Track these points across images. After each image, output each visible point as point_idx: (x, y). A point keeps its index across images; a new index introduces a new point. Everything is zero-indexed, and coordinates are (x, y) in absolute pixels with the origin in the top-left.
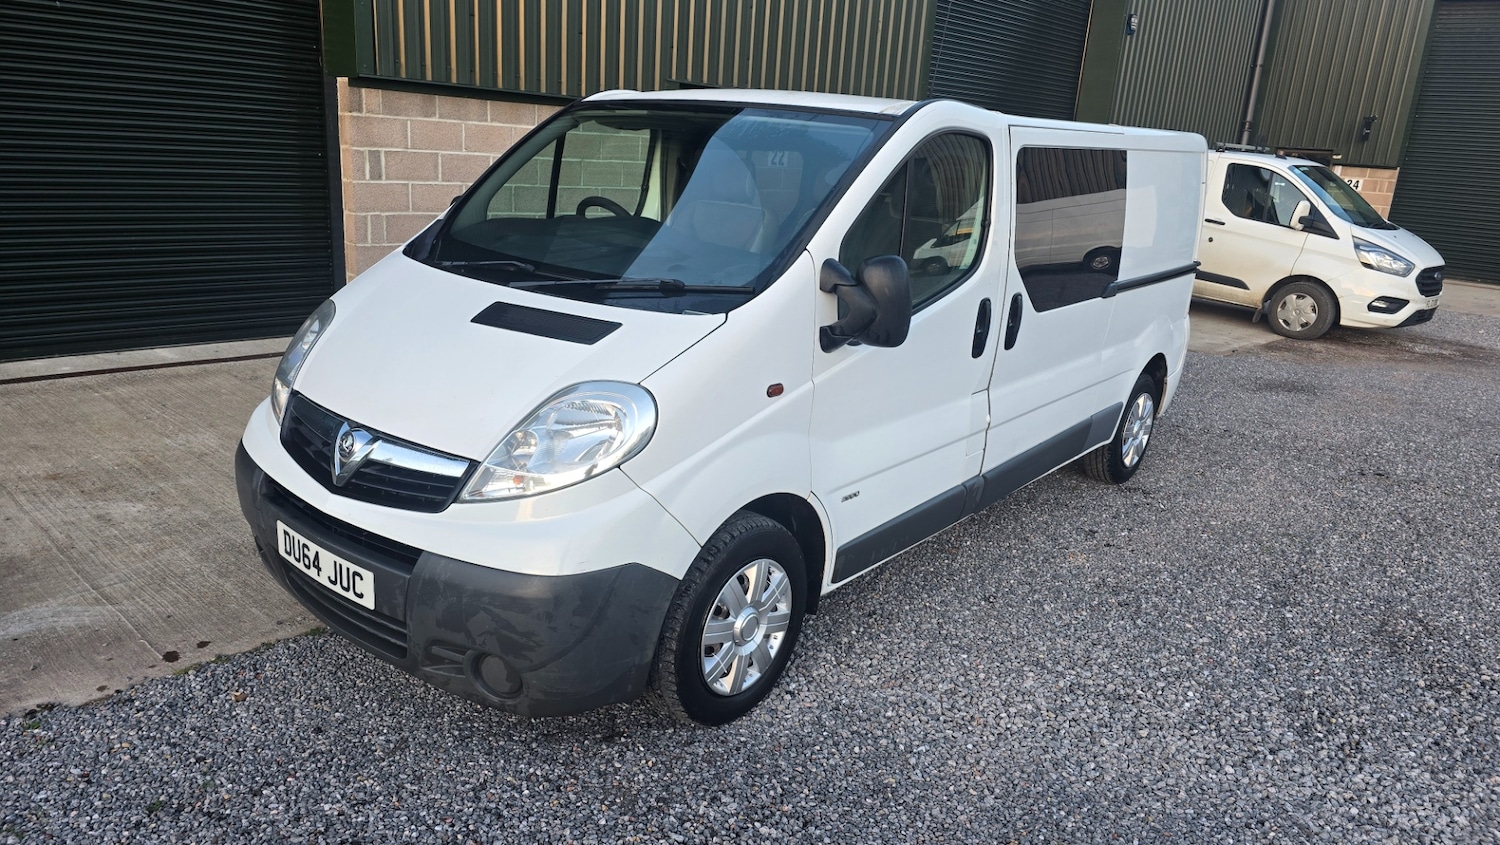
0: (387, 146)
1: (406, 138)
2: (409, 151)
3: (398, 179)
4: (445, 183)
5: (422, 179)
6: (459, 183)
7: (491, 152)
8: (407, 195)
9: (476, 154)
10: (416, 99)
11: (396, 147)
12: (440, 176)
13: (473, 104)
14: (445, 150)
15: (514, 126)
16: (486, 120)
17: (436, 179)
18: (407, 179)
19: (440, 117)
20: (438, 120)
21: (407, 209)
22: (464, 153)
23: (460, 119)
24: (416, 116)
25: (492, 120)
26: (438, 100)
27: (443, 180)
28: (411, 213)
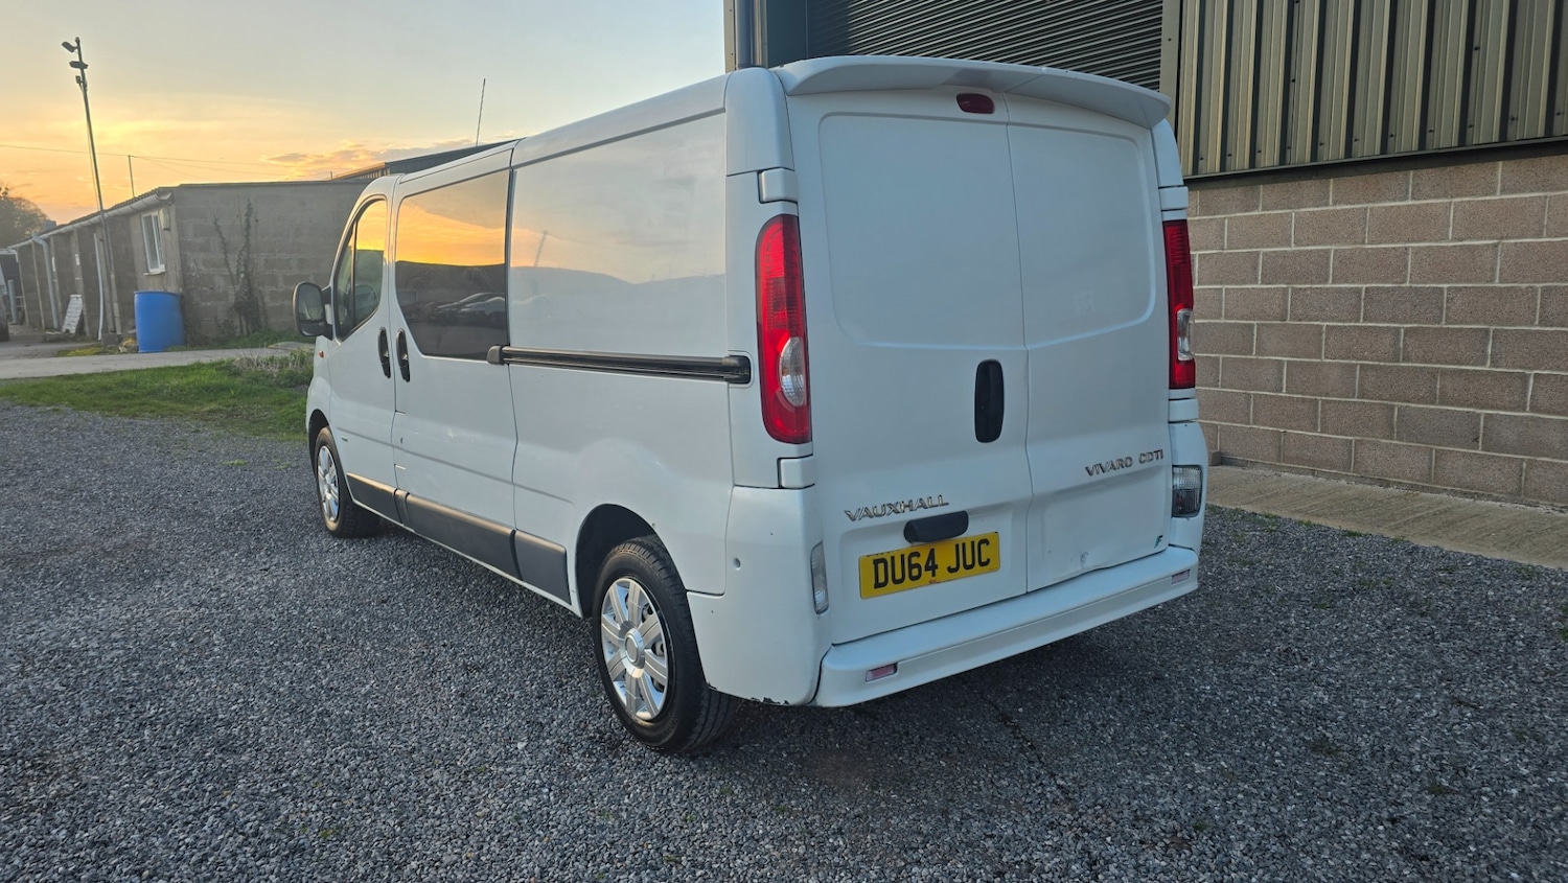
0: (1201, 249)
1: (1222, 238)
2: (1225, 252)
3: (1211, 284)
4: (1265, 286)
5: (1237, 283)
6: (1284, 286)
7: (1331, 244)
8: (1220, 301)
9: (1310, 248)
10: (1235, 193)
11: (1211, 249)
12: (1260, 278)
13: (1309, 187)
14: (1268, 247)
15: (1371, 205)
16: (1327, 204)
17: (1256, 281)
18: (1221, 283)
19: (1263, 209)
20: (1260, 213)
21: (1219, 316)
22: (1294, 248)
23: (1288, 208)
24: (1235, 212)
25: (1335, 203)
26: (1263, 191)
27: (1262, 283)
28: (1223, 321)
